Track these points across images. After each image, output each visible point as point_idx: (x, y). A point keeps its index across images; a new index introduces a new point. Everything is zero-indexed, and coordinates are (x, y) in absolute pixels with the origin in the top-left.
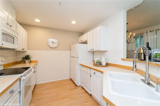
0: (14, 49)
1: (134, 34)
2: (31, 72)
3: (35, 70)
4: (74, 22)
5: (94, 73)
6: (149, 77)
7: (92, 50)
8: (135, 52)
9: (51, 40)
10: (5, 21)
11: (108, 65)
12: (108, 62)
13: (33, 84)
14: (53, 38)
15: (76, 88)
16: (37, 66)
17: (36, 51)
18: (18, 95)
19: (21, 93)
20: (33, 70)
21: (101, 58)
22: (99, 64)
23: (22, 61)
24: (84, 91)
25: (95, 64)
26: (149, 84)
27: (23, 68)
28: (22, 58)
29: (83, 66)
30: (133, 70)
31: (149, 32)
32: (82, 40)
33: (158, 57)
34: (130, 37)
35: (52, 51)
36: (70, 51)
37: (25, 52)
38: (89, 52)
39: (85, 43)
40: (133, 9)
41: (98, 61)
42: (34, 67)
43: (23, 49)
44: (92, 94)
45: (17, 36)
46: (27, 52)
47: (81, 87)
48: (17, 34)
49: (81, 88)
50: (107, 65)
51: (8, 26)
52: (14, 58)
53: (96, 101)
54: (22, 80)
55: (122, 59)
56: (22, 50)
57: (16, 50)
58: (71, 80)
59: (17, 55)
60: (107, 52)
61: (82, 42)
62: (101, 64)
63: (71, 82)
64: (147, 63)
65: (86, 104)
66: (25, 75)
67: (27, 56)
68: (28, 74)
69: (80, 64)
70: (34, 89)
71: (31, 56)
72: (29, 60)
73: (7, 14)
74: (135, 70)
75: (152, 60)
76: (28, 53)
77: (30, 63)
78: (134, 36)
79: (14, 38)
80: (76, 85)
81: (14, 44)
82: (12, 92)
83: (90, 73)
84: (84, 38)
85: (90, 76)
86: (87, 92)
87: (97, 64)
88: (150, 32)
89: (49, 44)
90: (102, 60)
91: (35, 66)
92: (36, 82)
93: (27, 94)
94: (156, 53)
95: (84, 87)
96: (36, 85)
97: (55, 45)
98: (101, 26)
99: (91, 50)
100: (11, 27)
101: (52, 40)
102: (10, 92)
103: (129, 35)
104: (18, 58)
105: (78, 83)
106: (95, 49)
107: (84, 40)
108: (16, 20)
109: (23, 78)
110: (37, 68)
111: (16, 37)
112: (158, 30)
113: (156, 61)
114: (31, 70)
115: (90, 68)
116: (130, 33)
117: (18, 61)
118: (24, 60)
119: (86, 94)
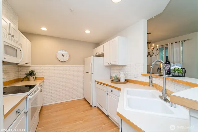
0: (17, 64)
1: (158, 46)
2: (38, 91)
3: (42, 89)
4: (88, 32)
5: (112, 91)
6: (166, 93)
7: (110, 64)
8: (152, 67)
9: (60, 52)
10: (6, 30)
11: (128, 82)
12: (127, 78)
13: (39, 106)
14: (63, 50)
15: (91, 109)
16: (44, 84)
17: (42, 65)
18: (24, 116)
19: (27, 114)
20: (39, 88)
21: (120, 74)
22: (118, 80)
23: (25, 77)
24: (100, 112)
25: (112, 80)
26: (166, 100)
27: (27, 86)
28: (25, 74)
29: (99, 83)
30: (149, 86)
31: (174, 43)
32: (98, 53)
33: (176, 71)
34: (153, 48)
35: (62, 66)
36: (83, 66)
37: (29, 66)
38: (106, 66)
39: (102, 55)
40: (154, 18)
41: (116, 77)
42: (40, 85)
43: (27, 64)
44: (109, 115)
45: (20, 47)
46: (31, 67)
47: (97, 107)
48: (21, 45)
49: (97, 109)
50: (126, 81)
51: (10, 36)
52: (15, 74)
53: (113, 123)
54: (28, 99)
55: (142, 74)
56: (25, 65)
57: (18, 65)
58: (85, 100)
59: (19, 71)
60: (126, 67)
61: (98, 54)
62: (119, 81)
63: (85, 102)
64: (164, 78)
65: (103, 126)
66: (31, 94)
67: (32, 72)
68: (34, 93)
69: (96, 81)
70: (41, 111)
71: (36, 72)
72: (34, 77)
73: (9, 22)
74: (151, 85)
75: (171, 75)
76: (33, 68)
77: (35, 80)
78: (157, 48)
79: (17, 50)
80: (91, 106)
81: (17, 57)
82: (19, 112)
83: (106, 91)
84: (100, 50)
85: (107, 94)
86: (103, 113)
87: (115, 80)
88: (176, 43)
89: (58, 57)
90: (120, 76)
91: (42, 84)
92: (42, 103)
93: (34, 116)
94: (175, 68)
95: (100, 107)
96: (42, 107)
97: (65, 59)
98: (118, 37)
99: (108, 64)
100: (13, 37)
101: (62, 53)
102: (17, 112)
103: (152, 46)
104: (19, 74)
105: (93, 103)
106: (113, 63)
107: (100, 53)
108: (18, 29)
109: (30, 97)
110: (44, 86)
111: (19, 49)
112: (184, 41)
113: (175, 76)
114: (37, 89)
115: (107, 85)
116: (153, 45)
117: (20, 77)
118: (28, 77)
119: (103, 116)
